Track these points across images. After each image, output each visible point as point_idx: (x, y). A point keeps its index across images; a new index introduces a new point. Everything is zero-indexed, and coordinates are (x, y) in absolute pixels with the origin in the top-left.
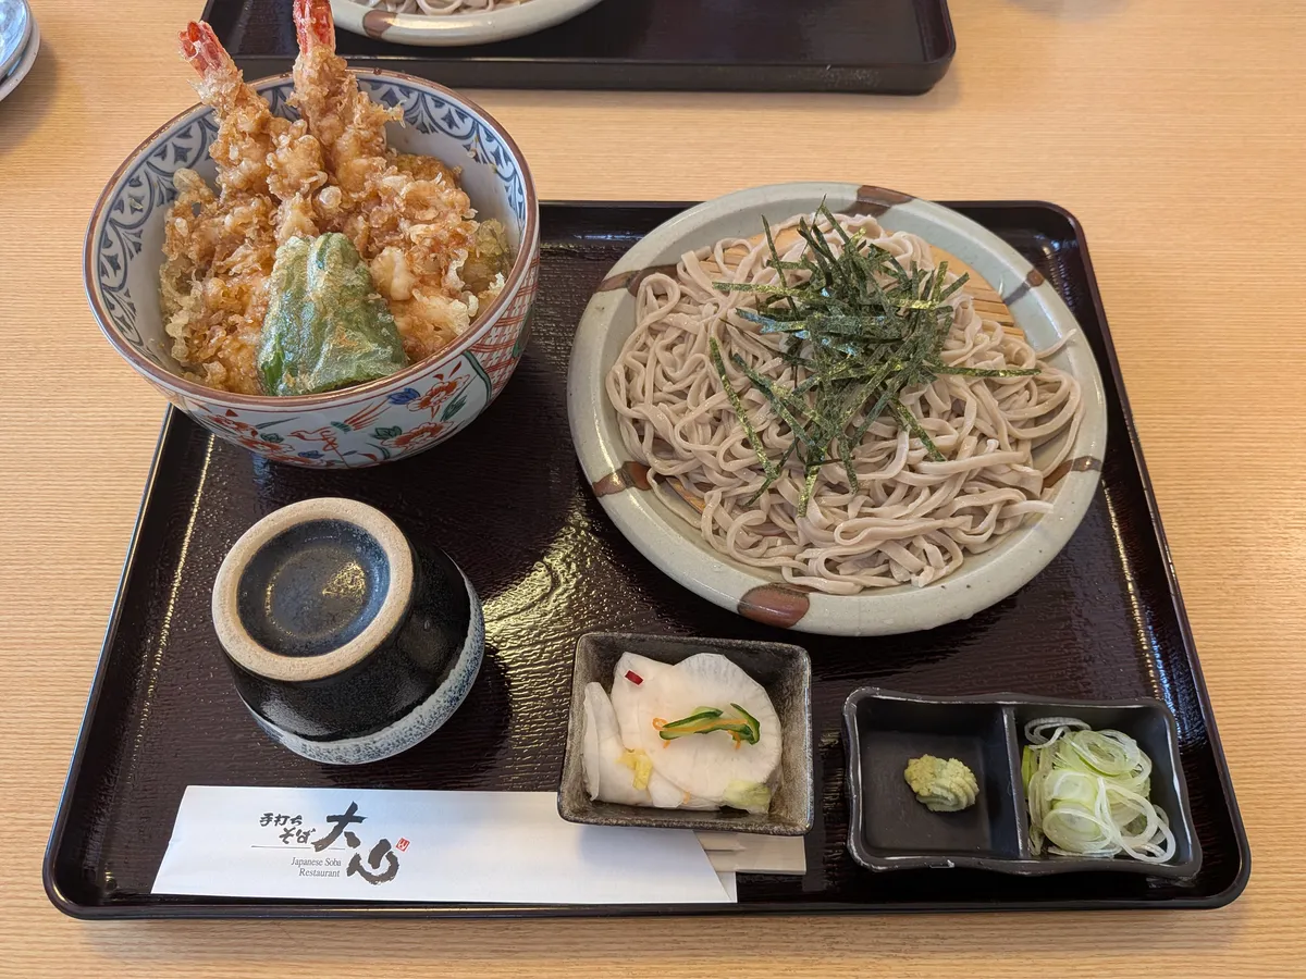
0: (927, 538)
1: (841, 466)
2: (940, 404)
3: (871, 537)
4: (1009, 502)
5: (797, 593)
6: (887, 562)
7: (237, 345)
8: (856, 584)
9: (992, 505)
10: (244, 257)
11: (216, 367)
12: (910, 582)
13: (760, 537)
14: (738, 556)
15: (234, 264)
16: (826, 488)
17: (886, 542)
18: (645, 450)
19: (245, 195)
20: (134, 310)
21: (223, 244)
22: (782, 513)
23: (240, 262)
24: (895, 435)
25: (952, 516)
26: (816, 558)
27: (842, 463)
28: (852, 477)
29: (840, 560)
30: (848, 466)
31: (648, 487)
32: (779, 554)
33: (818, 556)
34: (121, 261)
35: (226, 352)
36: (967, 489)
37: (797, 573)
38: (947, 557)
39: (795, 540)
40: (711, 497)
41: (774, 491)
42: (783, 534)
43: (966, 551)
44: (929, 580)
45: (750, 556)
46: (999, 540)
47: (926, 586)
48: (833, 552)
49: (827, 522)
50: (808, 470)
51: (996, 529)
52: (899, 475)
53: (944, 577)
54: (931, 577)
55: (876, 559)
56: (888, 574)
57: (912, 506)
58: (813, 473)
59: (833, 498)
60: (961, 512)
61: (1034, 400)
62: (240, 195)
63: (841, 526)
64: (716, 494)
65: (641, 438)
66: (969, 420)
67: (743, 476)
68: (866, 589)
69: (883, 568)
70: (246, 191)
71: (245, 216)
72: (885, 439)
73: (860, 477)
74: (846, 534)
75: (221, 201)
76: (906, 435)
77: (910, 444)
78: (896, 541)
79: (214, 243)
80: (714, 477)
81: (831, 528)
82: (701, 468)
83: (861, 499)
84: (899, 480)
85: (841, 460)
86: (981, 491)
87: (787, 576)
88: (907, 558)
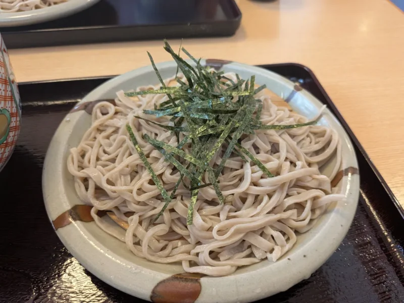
0: (272, 227)
1: (212, 188)
2: (265, 146)
3: (237, 232)
4: (315, 199)
5: (192, 280)
6: (250, 247)
8: (232, 266)
9: (306, 201)
12: (266, 258)
13: (166, 243)
14: (152, 258)
16: (204, 204)
17: (247, 234)
18: (89, 196)
22: (179, 224)
24: (242, 167)
25: (284, 211)
26: (203, 252)
27: (212, 186)
28: (219, 194)
29: (219, 250)
30: (216, 188)
31: (92, 220)
32: (180, 251)
33: (205, 249)
36: (290, 193)
37: (192, 264)
38: (286, 237)
39: (189, 240)
40: (132, 220)
41: (172, 210)
42: (182, 238)
43: (297, 232)
44: (279, 255)
45: (160, 257)
46: (314, 222)
47: (278, 260)
48: (213, 246)
49: (207, 226)
50: (191, 194)
51: (312, 216)
52: (248, 189)
53: (287, 252)
54: (280, 253)
55: (243, 246)
56: (251, 255)
57: (259, 208)
58: (195, 195)
59: (209, 209)
60: (289, 208)
61: (313, 142)
63: (216, 227)
64: (135, 218)
65: (87, 189)
66: (283, 153)
67: (152, 203)
68: (239, 268)
69: (247, 252)
72: (237, 170)
73: (225, 193)
74: (221, 232)
76: (248, 165)
77: (252, 170)
78: (253, 232)
80: (133, 207)
81: (210, 229)
82: (125, 202)
83: (228, 207)
84: (249, 192)
85: (211, 184)
86: (299, 193)
87: (186, 268)
88: (262, 243)
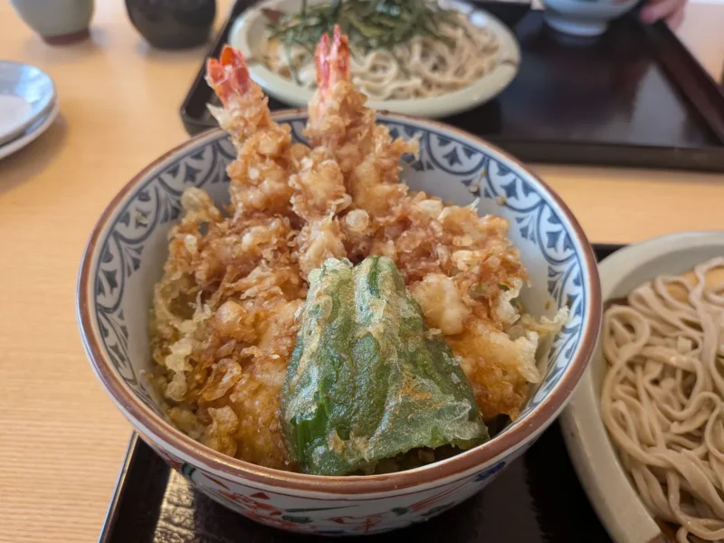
7: (254, 386)
10: (261, 279)
11: (225, 414)
15: (248, 287)
19: (262, 215)
20: (126, 335)
21: (235, 265)
23: (256, 284)
34: (118, 278)
35: (240, 395)
62: (257, 215)
65: (666, 493)
70: (264, 211)
71: (263, 236)
75: (235, 220)
79: (224, 262)
